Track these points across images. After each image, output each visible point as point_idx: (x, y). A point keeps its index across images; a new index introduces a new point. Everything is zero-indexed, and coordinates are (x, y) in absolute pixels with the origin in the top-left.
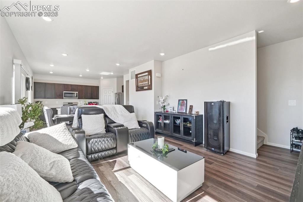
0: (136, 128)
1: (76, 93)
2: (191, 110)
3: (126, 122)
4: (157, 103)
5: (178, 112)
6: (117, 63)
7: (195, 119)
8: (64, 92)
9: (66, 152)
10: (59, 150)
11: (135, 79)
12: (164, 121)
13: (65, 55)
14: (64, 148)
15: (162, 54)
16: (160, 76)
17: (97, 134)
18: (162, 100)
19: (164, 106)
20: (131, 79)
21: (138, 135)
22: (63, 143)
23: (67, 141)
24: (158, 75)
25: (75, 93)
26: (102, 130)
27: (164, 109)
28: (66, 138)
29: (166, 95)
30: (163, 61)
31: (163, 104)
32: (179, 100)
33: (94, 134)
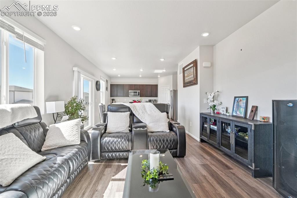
0: (163, 131)
1: (139, 92)
2: (253, 113)
3: (152, 122)
4: (205, 101)
5: (233, 116)
6: (161, 58)
7: (254, 130)
8: (129, 91)
9: (68, 147)
10: (61, 144)
11: (182, 74)
12: (211, 126)
13: (114, 59)
14: (66, 143)
15: (206, 35)
16: (210, 66)
17: (119, 133)
18: (211, 97)
19: (214, 106)
20: (180, 74)
21: (160, 141)
22: (66, 138)
23: (71, 136)
24: (205, 64)
25: (137, 92)
26: (124, 129)
27: (214, 110)
28: (71, 134)
29: (217, 91)
30: (215, 45)
31: (213, 104)
32: (235, 98)
33: (116, 132)
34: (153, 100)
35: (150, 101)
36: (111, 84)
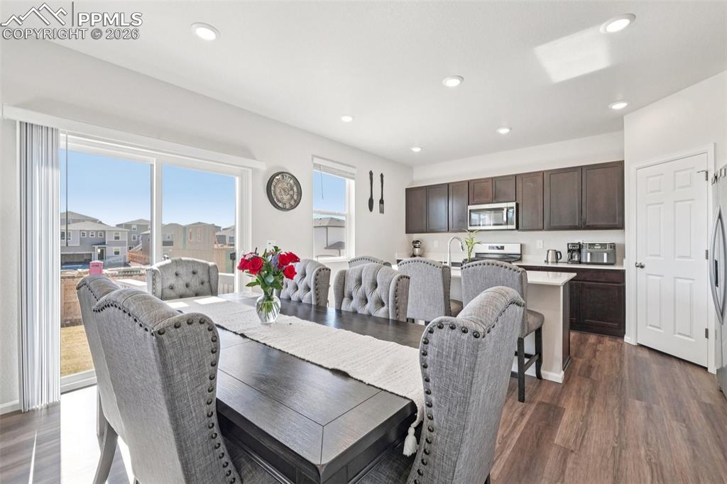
1: (508, 209)
8: (470, 207)
25: (503, 209)
34: (594, 244)
35: (574, 250)
36: (407, 190)
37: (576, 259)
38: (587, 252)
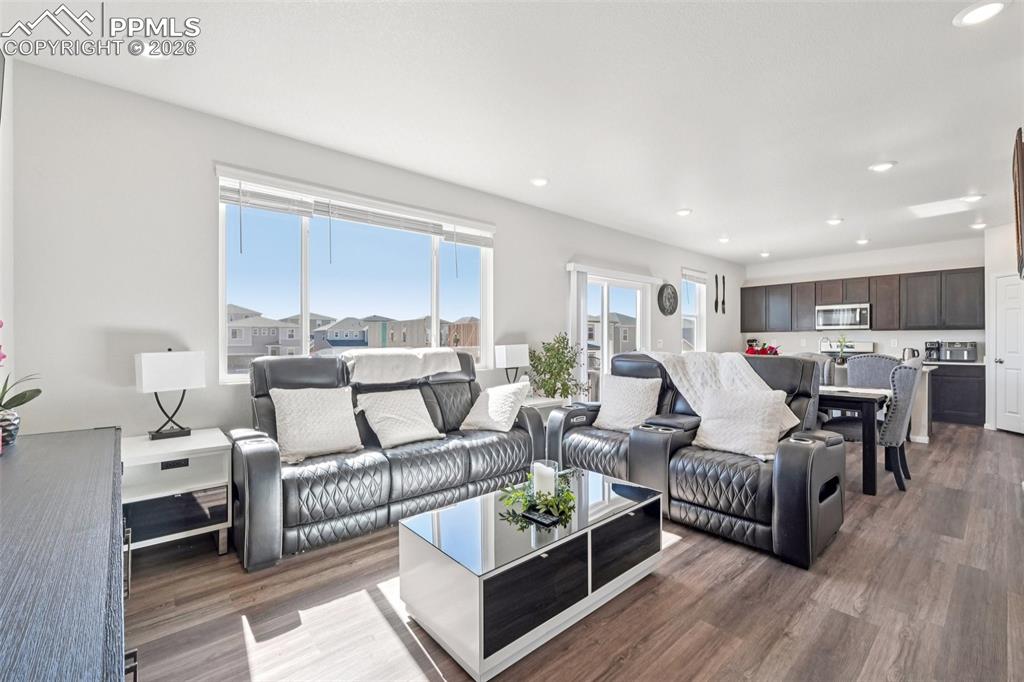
1: (861, 310)
8: (818, 308)
13: (684, 213)
25: (855, 310)
34: (954, 343)
35: (933, 349)
36: (742, 289)
37: (935, 356)
38: (946, 350)
